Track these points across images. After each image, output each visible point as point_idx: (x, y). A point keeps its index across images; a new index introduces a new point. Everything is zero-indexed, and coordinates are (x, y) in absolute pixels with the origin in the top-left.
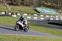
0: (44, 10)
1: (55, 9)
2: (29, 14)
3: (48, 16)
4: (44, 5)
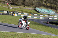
0: (44, 10)
4: (43, 6)
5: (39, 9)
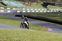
1: (22, 1)
5: (5, 2)
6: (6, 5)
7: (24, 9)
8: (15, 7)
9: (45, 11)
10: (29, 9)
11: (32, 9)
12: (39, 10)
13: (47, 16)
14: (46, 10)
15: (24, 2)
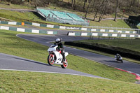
0: (55, 12)
1: (80, 11)
2: (20, 21)
3: (64, 28)
5: (44, 11)
6: (44, 19)
7: (85, 29)
8: (64, 24)
9: (133, 36)
10: (95, 30)
11: (104, 31)
12: (119, 31)
13: (136, 48)
14: (134, 32)
15: (85, 14)
